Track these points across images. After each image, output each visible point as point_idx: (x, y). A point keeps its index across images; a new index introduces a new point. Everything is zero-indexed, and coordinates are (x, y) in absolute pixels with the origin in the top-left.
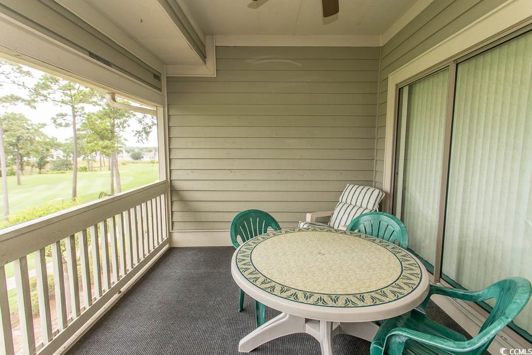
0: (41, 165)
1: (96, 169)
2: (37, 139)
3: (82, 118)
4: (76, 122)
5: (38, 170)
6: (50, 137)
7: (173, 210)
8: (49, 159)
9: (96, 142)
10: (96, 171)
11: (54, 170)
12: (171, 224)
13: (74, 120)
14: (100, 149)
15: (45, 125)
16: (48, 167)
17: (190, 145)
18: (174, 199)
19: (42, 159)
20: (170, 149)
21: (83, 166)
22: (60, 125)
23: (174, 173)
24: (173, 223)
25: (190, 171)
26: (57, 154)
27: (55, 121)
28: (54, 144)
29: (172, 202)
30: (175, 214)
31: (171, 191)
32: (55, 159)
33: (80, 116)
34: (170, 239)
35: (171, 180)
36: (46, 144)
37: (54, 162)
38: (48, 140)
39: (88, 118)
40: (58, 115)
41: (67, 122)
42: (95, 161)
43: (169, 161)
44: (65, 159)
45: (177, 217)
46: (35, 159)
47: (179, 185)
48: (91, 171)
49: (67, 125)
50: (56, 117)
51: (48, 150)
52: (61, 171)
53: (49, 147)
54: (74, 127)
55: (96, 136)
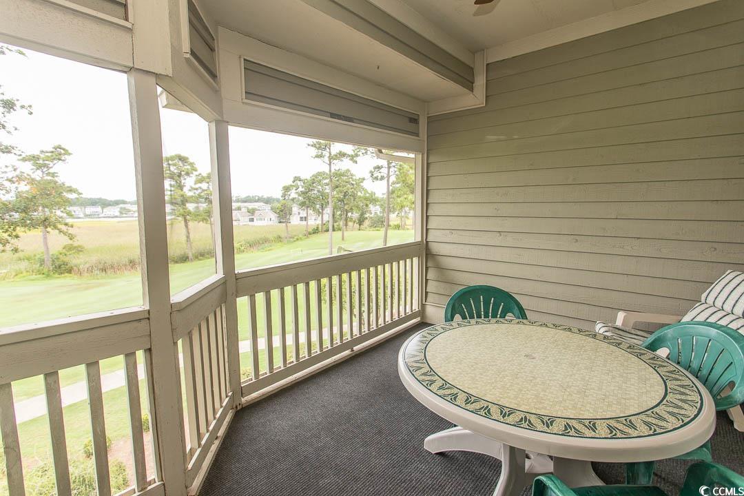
0: (361, 221)
1: (408, 227)
2: (359, 194)
3: (396, 169)
4: (391, 174)
5: (358, 225)
6: (370, 192)
7: (428, 278)
8: (367, 215)
9: (405, 196)
10: (408, 229)
11: (371, 226)
12: (425, 295)
13: (389, 172)
14: (409, 204)
15: (364, 179)
16: (367, 223)
17: (449, 199)
18: (429, 265)
19: (362, 214)
20: (427, 204)
21: (396, 223)
22: (376, 178)
23: (430, 232)
24: (427, 293)
25: (448, 231)
26: (375, 210)
27: (373, 175)
28: (373, 200)
29: (427, 268)
30: (430, 283)
31: (426, 254)
32: (372, 215)
33: (394, 166)
34: (422, 312)
35: (427, 242)
36: (366, 199)
37: (371, 218)
38: (368, 195)
39: (400, 169)
40: (375, 168)
41: (382, 174)
42: (408, 218)
43: (426, 218)
44: (382, 215)
45: (432, 286)
46: (357, 215)
47: (435, 248)
48: (404, 229)
49: (382, 178)
50: (373, 170)
51: (367, 205)
52: (377, 228)
53: (368, 202)
54: (388, 181)
55: (406, 189)
